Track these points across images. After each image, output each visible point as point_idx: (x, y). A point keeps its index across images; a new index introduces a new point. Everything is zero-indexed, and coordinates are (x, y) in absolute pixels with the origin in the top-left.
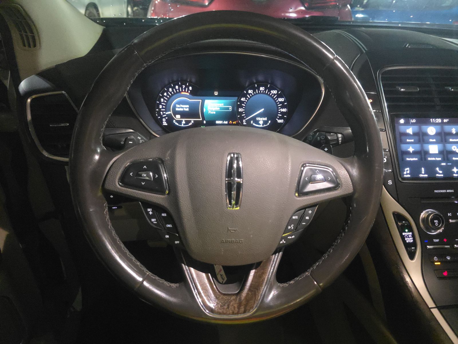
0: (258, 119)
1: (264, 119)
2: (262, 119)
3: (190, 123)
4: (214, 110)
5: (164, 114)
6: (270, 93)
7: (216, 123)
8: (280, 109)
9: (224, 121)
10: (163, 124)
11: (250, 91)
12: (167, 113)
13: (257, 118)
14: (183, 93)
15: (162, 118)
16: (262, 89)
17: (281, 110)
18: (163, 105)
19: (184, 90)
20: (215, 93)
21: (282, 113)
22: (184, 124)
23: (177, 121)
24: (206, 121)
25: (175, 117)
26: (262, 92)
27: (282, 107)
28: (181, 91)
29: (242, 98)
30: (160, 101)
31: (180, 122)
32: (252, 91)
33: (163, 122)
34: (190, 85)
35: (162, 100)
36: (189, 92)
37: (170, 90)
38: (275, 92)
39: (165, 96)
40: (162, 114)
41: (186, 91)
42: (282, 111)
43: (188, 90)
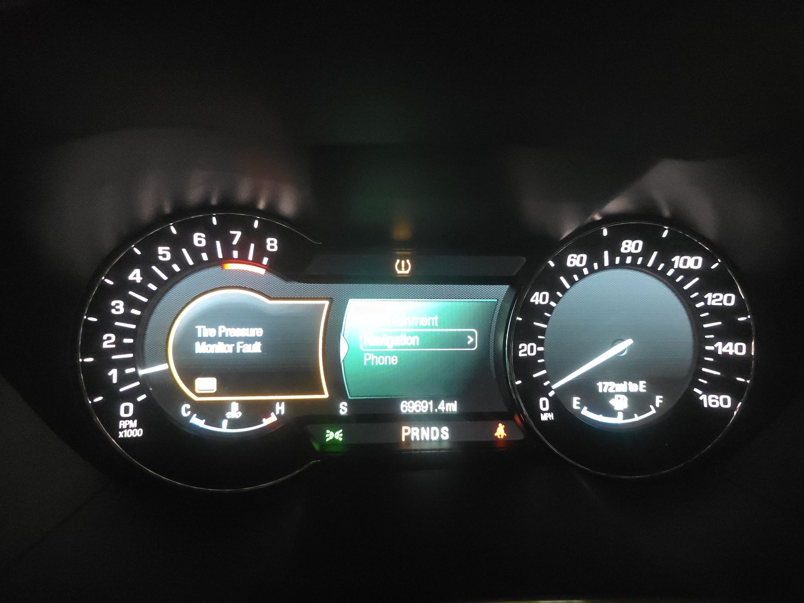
0: (604, 387)
1: (634, 387)
2: (622, 387)
3: (268, 416)
4: (390, 348)
5: (124, 379)
6: (670, 265)
7: (403, 411)
8: (711, 342)
9: (443, 402)
10: (121, 435)
11: (575, 260)
12: (142, 372)
13: (600, 384)
14: (229, 266)
15: (114, 398)
16: (630, 246)
17: (717, 349)
18: (121, 333)
19: (235, 254)
20: (400, 267)
21: (724, 361)
22: (233, 423)
23: (200, 409)
24: (352, 404)
25: (191, 386)
26: (629, 260)
27: (724, 335)
28: (220, 256)
29: (537, 294)
30: (102, 310)
31: (213, 412)
32: (585, 256)
33: (123, 424)
34: (267, 230)
35: (118, 307)
36: (265, 261)
37: (164, 252)
38: (693, 262)
39: (134, 286)
40: (115, 381)
41: (250, 257)
42: (725, 355)
43: (261, 251)
